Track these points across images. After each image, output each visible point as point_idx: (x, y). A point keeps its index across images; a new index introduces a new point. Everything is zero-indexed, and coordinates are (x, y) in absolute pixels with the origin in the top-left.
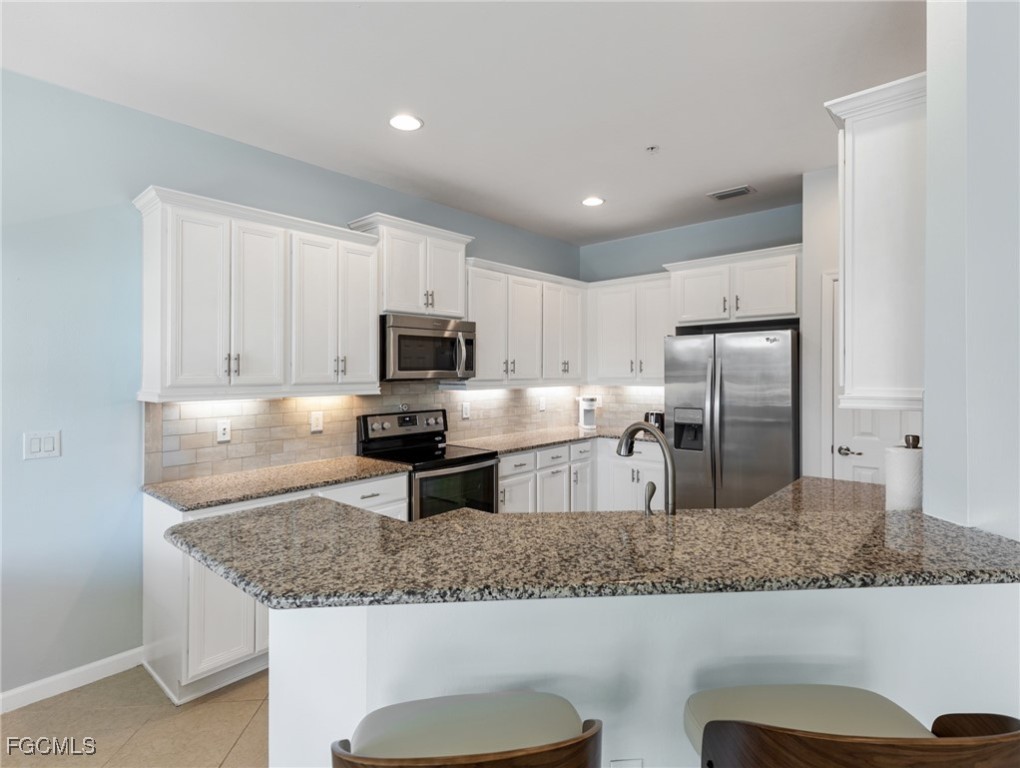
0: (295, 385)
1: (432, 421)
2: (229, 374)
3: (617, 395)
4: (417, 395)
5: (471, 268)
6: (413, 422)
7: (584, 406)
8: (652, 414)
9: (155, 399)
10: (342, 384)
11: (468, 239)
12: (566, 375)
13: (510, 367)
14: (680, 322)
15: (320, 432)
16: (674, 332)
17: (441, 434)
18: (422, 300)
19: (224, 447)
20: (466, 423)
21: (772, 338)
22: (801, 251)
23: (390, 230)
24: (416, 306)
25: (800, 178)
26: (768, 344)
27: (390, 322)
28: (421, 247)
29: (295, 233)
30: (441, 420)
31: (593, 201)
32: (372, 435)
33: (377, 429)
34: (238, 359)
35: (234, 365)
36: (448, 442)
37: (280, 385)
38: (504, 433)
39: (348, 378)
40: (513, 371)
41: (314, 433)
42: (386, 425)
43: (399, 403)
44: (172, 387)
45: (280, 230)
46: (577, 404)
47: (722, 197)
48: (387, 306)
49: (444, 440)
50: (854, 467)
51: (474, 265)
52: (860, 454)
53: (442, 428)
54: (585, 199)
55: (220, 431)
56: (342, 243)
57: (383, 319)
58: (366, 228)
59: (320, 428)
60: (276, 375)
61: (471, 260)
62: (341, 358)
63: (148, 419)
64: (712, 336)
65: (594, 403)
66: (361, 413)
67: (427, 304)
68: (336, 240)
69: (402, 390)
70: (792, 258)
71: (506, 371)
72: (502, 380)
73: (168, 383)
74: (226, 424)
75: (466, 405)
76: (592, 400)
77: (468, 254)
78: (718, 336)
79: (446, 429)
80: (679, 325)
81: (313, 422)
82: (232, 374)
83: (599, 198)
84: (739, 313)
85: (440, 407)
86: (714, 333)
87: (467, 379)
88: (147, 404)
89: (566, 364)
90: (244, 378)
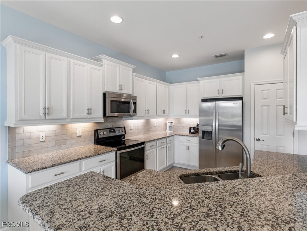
0: (72, 119)
1: (121, 131)
2: (45, 115)
3: (179, 121)
4: (115, 122)
5: (134, 77)
6: (114, 131)
7: (168, 125)
8: (192, 127)
9: (13, 126)
10: (90, 118)
11: (134, 67)
12: (164, 115)
13: (147, 112)
14: (203, 97)
15: (81, 136)
16: (201, 101)
17: (124, 135)
18: (118, 88)
19: (42, 143)
20: (131, 131)
21: (235, 103)
22: (244, 75)
23: (107, 62)
24: (116, 90)
25: (244, 51)
26: (234, 105)
27: (107, 95)
28: (118, 68)
29: (71, 60)
30: (124, 130)
31: (175, 56)
32: (100, 137)
33: (102, 135)
34: (49, 109)
35: (47, 111)
36: (126, 138)
37: (66, 119)
38: (144, 134)
39: (92, 116)
40: (148, 113)
41: (78, 136)
42: (105, 133)
43: (109, 125)
44: (20, 120)
45: (66, 59)
46: (166, 124)
47: (217, 57)
48: (106, 90)
49: (124, 138)
50: (261, 145)
51: (135, 76)
52: (263, 141)
53: (123, 133)
54: (173, 55)
55: (41, 137)
56: (90, 65)
57: (105, 94)
58: (99, 60)
59: (80, 135)
60: (64, 115)
61: (135, 74)
62: (89, 109)
63: (9, 134)
64: (215, 102)
65: (172, 124)
66: (96, 128)
67: (120, 89)
68: (87, 64)
69: (110, 120)
70: (241, 77)
71: (146, 113)
72: (144, 116)
73: (19, 119)
74: (43, 134)
75: (132, 125)
76: (172, 123)
77: (133, 72)
78: (217, 102)
79: (125, 134)
80: (202, 98)
81: (78, 132)
82: (46, 115)
83: (178, 55)
84: (223, 95)
85: (123, 126)
86: (216, 101)
87: (133, 116)
88: (9, 127)
89: (164, 111)
90: (51, 117)
